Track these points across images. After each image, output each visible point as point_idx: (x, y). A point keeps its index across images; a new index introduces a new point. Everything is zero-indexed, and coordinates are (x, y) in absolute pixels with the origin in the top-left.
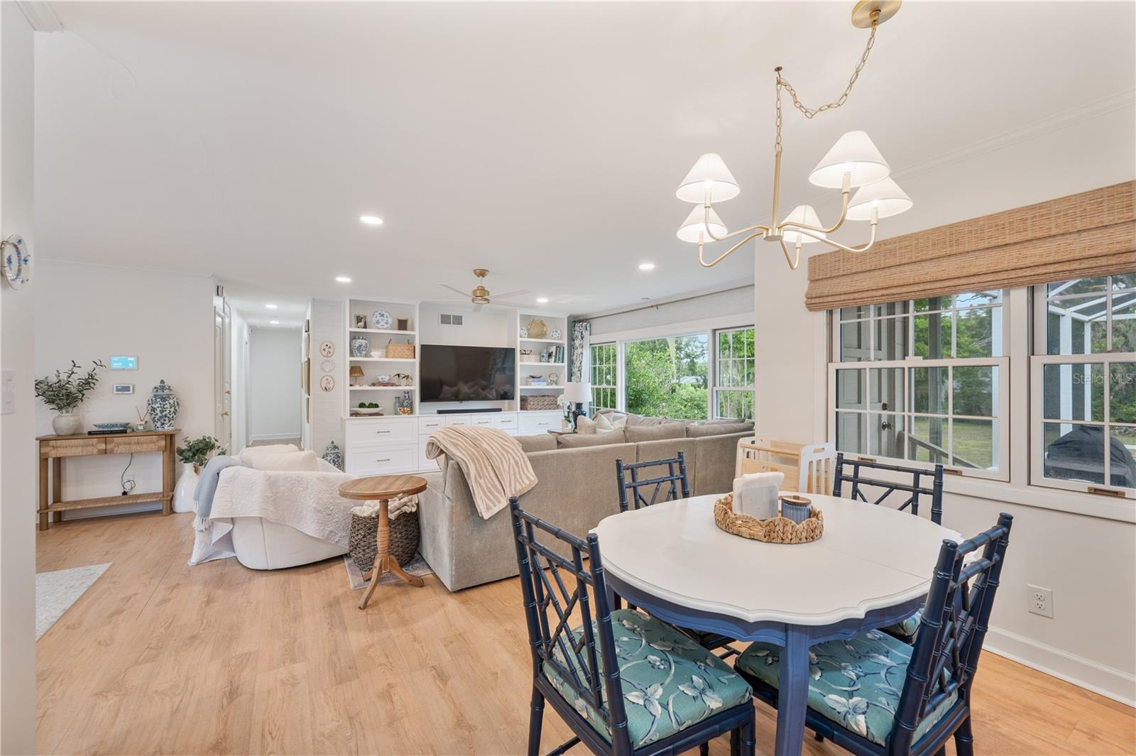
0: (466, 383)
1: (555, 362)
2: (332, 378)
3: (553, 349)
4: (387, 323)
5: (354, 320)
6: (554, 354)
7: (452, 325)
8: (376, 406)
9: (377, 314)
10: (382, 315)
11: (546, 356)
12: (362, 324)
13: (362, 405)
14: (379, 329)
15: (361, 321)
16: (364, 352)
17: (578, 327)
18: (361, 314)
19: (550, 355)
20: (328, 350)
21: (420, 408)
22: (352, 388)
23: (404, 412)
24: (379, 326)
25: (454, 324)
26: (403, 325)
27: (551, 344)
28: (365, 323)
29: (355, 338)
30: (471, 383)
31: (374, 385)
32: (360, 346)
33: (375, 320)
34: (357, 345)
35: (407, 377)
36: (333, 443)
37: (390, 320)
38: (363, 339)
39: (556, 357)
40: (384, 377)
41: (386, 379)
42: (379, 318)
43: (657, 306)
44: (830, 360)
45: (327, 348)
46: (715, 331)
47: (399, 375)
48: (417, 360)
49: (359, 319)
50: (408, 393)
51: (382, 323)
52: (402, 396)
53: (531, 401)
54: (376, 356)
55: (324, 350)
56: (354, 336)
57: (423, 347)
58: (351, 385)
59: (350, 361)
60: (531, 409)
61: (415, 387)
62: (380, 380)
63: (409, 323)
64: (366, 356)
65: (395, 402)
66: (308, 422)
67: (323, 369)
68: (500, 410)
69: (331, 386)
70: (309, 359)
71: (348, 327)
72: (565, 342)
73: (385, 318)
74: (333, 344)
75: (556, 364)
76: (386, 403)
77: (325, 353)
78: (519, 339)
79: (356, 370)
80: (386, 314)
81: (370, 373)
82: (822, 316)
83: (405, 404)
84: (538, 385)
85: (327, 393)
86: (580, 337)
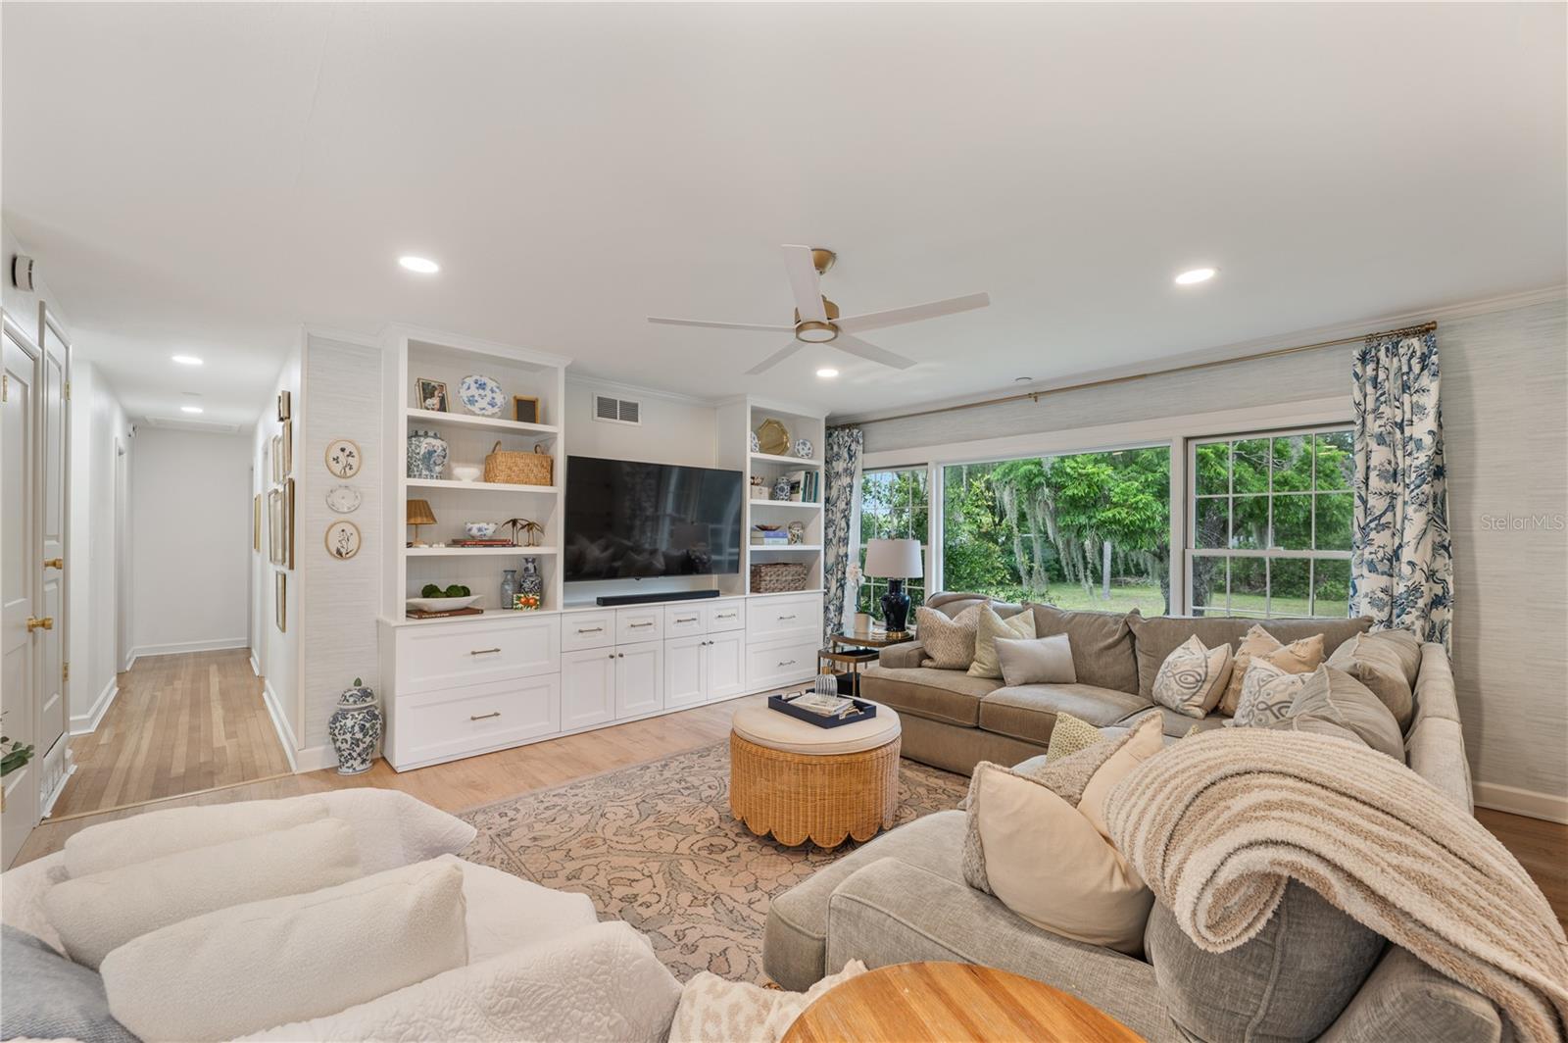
1: (804, 500)
2: (357, 529)
3: (801, 476)
4: (492, 404)
5: (418, 393)
6: (802, 486)
7: (618, 421)
8: (466, 592)
9: (470, 381)
10: (482, 386)
11: (787, 488)
12: (435, 401)
13: (430, 591)
14: (474, 414)
15: (432, 395)
16: (438, 469)
17: (843, 436)
18: (434, 377)
19: (794, 487)
20: (345, 460)
21: (563, 594)
22: (413, 552)
23: (527, 604)
24: (475, 409)
25: (621, 417)
26: (526, 409)
27: (798, 467)
28: (442, 401)
29: (416, 435)
31: (455, 543)
32: (431, 453)
33: (465, 394)
34: (423, 451)
35: (530, 526)
36: (358, 682)
37: (499, 399)
38: (435, 436)
39: (805, 493)
40: (484, 525)
41: (490, 530)
42: (474, 391)
43: (1035, 396)
45: (342, 457)
46: (1187, 439)
47: (514, 522)
48: (559, 488)
49: (427, 390)
50: (533, 561)
51: (483, 403)
52: (518, 566)
53: (769, 576)
54: (466, 477)
55: (336, 460)
56: (417, 429)
57: (575, 464)
58: (409, 545)
59: (409, 488)
60: (766, 590)
61: (553, 547)
62: (474, 532)
63: (540, 407)
64: (441, 476)
65: (505, 582)
66: (283, 630)
67: (332, 507)
68: (715, 594)
69: (353, 545)
70: (292, 483)
71: (406, 408)
72: (819, 462)
73: (488, 392)
74: (357, 448)
75: (805, 504)
76: (484, 587)
77: (338, 468)
78: (750, 455)
79: (419, 509)
80: (491, 384)
81: (449, 517)
83: (527, 585)
84: (774, 543)
85: (340, 562)
86: (846, 455)
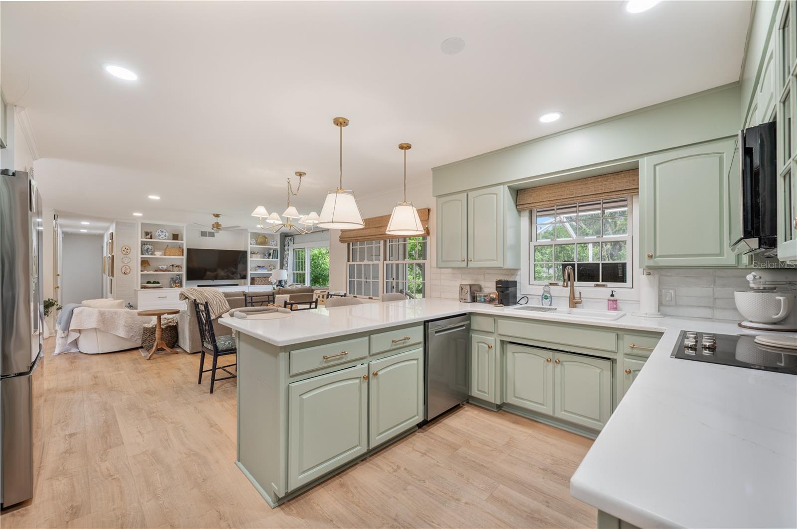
0: (223, 269)
1: (272, 258)
2: (129, 267)
3: (272, 251)
4: (165, 236)
5: (144, 235)
6: (272, 254)
7: (208, 237)
8: (158, 283)
9: (159, 231)
10: (162, 232)
11: (267, 255)
12: (149, 236)
13: (149, 282)
14: (160, 239)
15: (148, 235)
16: (150, 253)
17: (287, 239)
18: (148, 231)
19: (270, 255)
20: (126, 251)
21: (186, 284)
22: (142, 273)
23: (176, 286)
24: (160, 238)
25: (209, 236)
26: (175, 237)
27: (271, 249)
28: (151, 236)
29: (144, 244)
30: (226, 270)
31: (156, 271)
32: (148, 249)
33: (157, 234)
34: (146, 248)
35: (178, 266)
36: (129, 304)
37: (167, 235)
38: (149, 245)
39: (273, 256)
40: (163, 266)
41: (165, 267)
42: (160, 233)
44: (348, 261)
45: (125, 250)
47: (173, 265)
48: (185, 257)
49: (147, 234)
50: (179, 275)
51: (162, 236)
52: (175, 277)
53: (257, 280)
54: (158, 254)
55: (124, 251)
56: (143, 244)
57: (189, 250)
58: (141, 271)
59: (141, 258)
60: (257, 284)
61: (184, 272)
62: (161, 268)
63: (179, 236)
64: (151, 254)
65: (170, 281)
66: (111, 293)
67: (123, 262)
68: (237, 285)
69: (128, 271)
70: (113, 256)
71: (140, 239)
72: (278, 247)
73: (164, 233)
74: (129, 247)
75: (273, 260)
76: (164, 281)
77: (124, 253)
78: (250, 246)
79: (145, 263)
80: (165, 231)
81: (153, 264)
82: (345, 245)
83: (177, 281)
84: (261, 271)
85: (124, 276)
86: (287, 245)
